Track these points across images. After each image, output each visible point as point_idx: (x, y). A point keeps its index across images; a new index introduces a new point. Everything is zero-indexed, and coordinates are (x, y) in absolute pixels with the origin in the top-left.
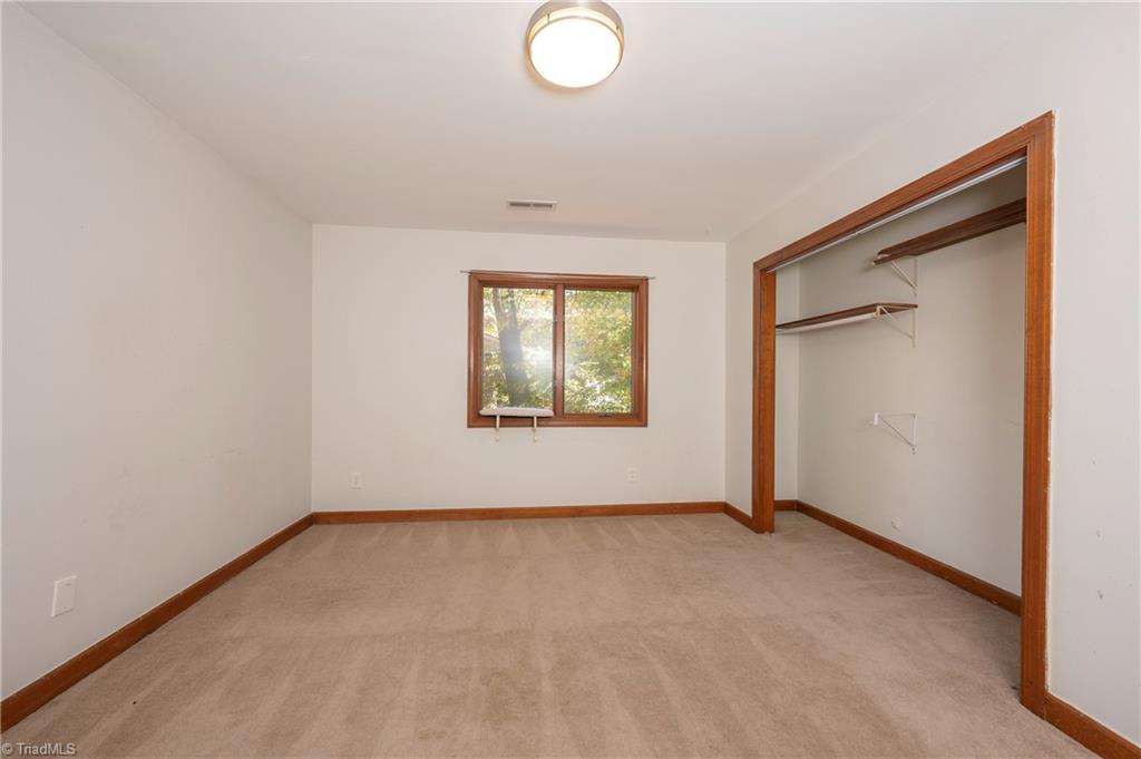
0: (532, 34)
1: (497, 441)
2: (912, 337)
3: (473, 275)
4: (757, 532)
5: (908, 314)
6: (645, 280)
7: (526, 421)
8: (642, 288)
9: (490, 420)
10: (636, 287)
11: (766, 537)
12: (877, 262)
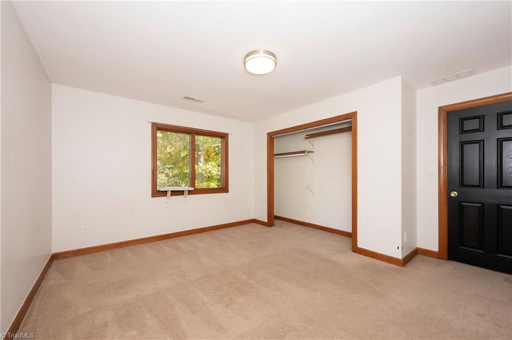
0: (246, 61)
1: (167, 203)
2: (313, 161)
3: (154, 124)
4: (269, 227)
5: (312, 154)
6: (227, 135)
7: (181, 193)
8: (226, 137)
9: (164, 193)
10: (223, 136)
11: (273, 228)
12: (306, 138)
